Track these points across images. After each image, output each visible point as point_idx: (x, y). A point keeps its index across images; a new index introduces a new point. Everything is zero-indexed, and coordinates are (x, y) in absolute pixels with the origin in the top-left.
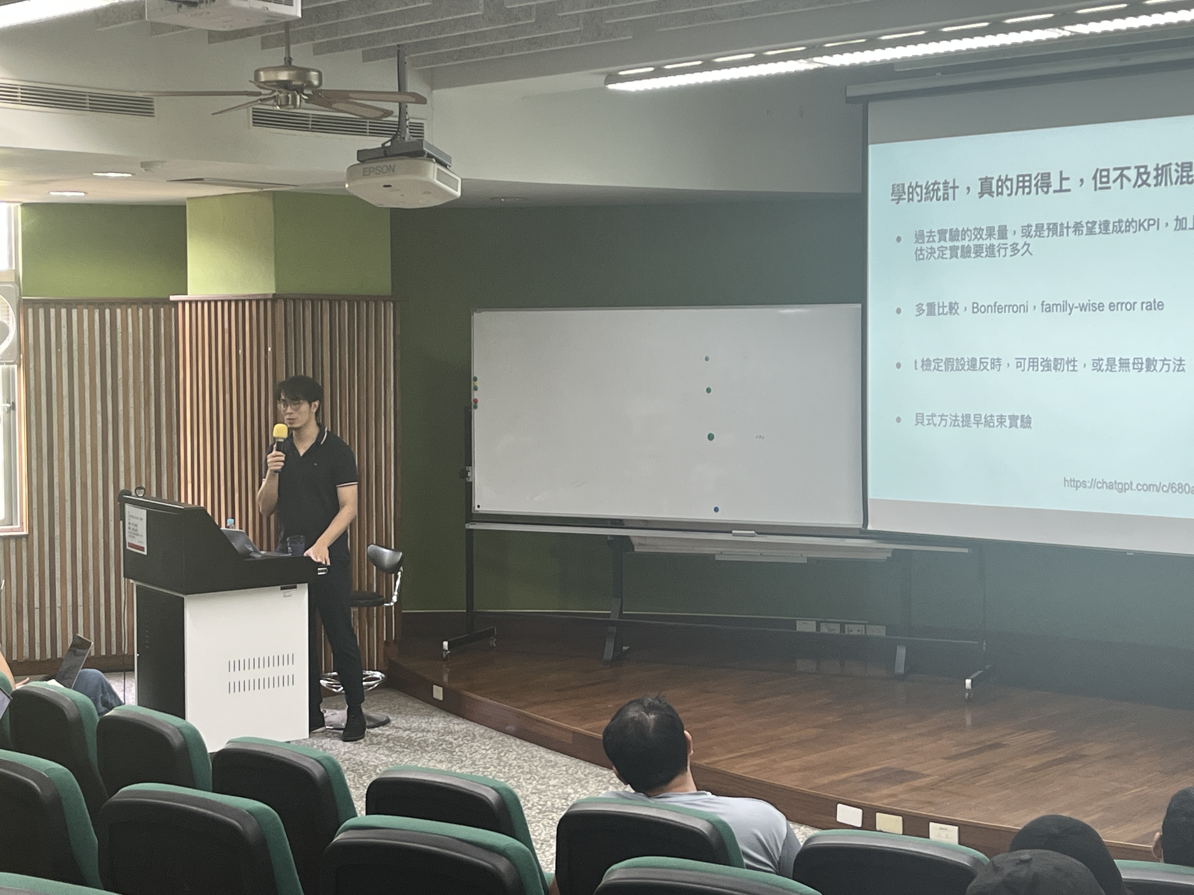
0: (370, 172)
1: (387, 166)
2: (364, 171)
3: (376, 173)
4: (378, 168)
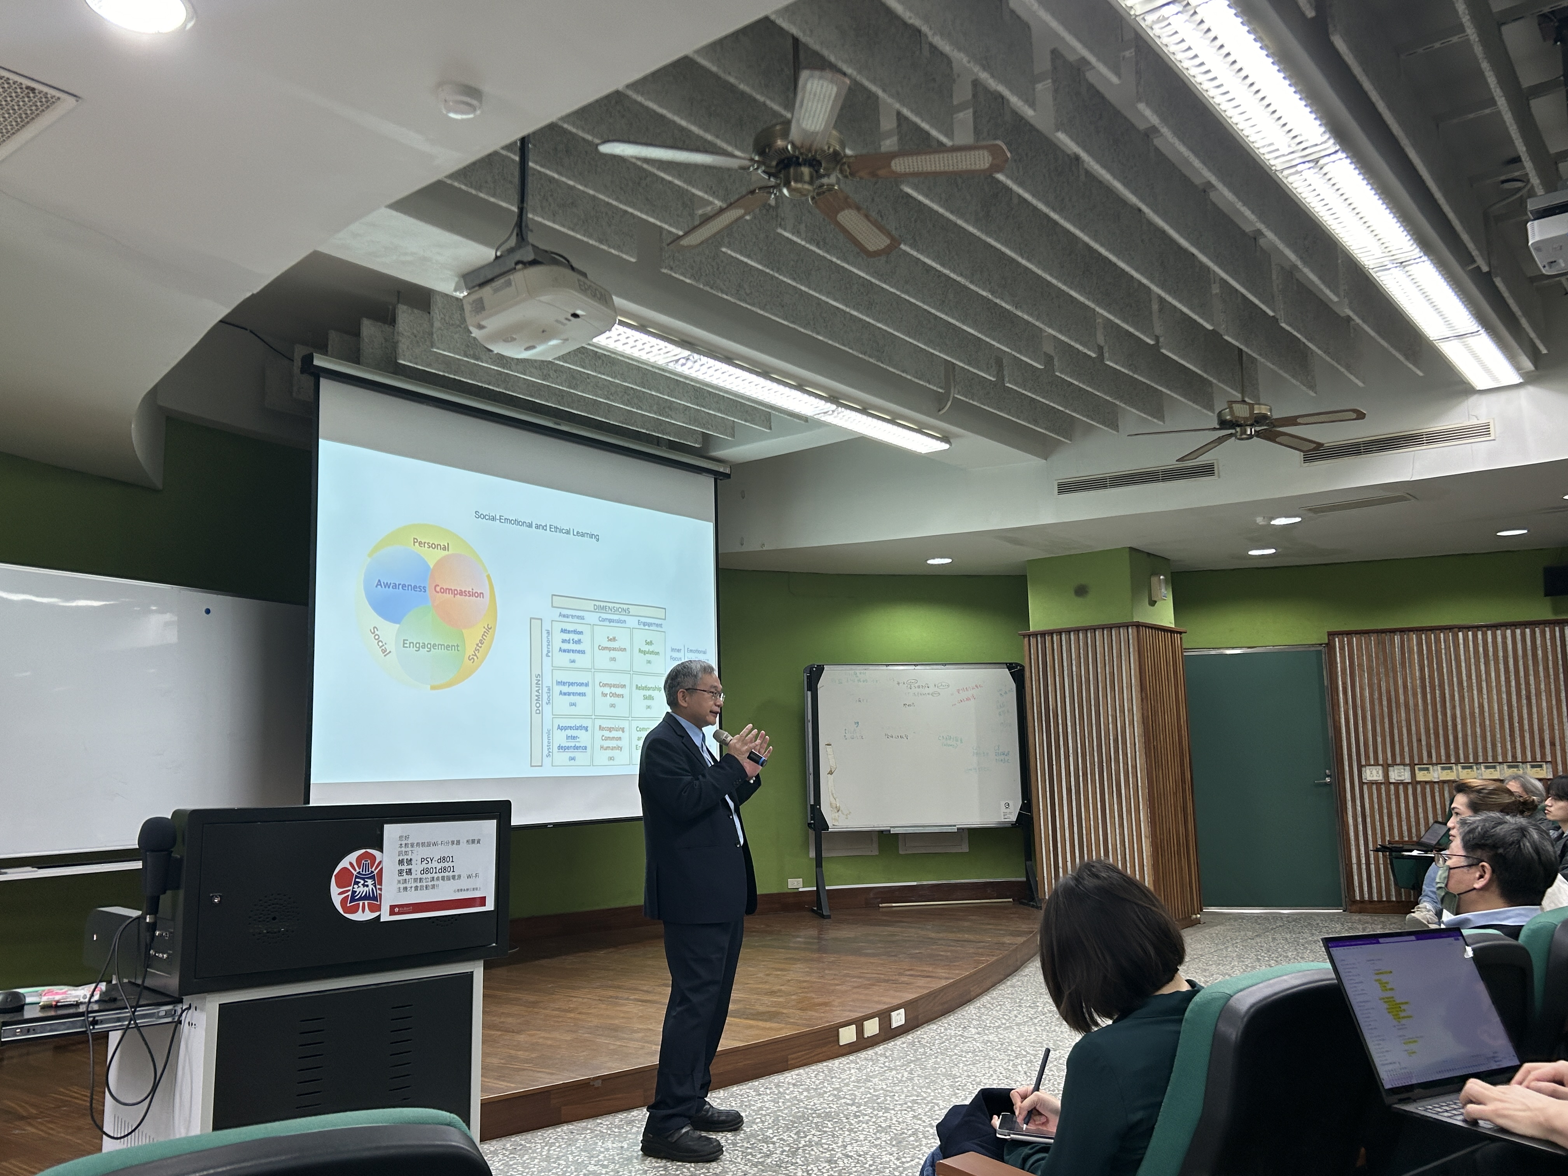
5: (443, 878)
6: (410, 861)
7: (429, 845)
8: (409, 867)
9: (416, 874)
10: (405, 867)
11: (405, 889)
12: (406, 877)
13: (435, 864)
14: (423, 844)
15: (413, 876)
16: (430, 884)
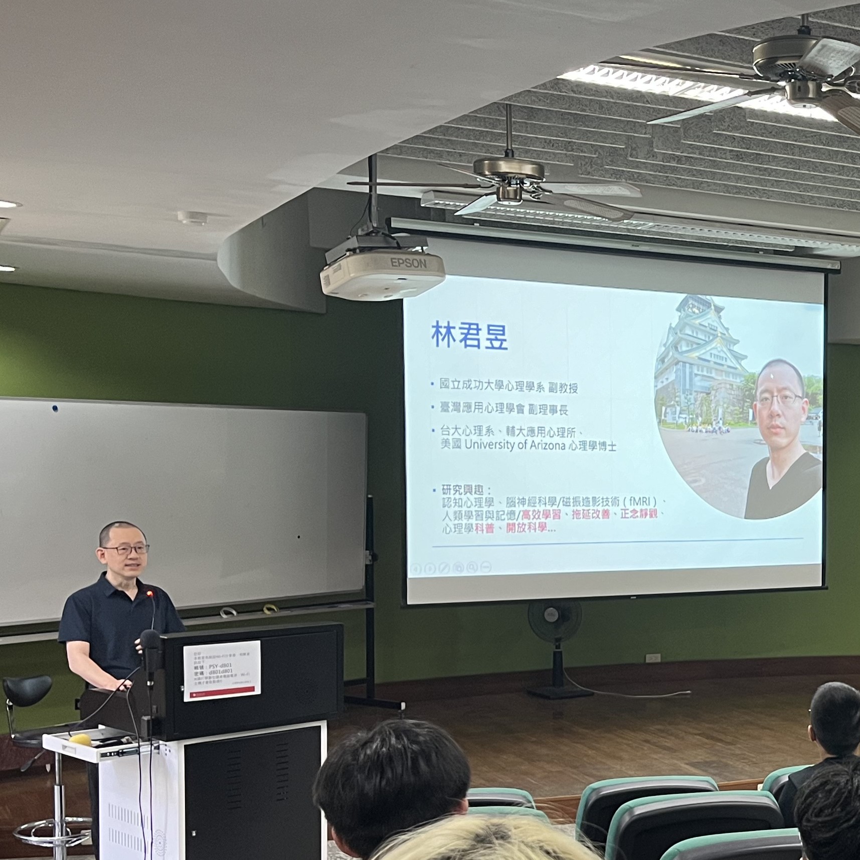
0: (400, 264)
1: (416, 260)
2: (392, 262)
3: (406, 265)
4: (407, 261)
5: (225, 676)
6: (202, 667)
7: (214, 657)
8: (202, 670)
9: (206, 674)
10: (199, 671)
11: (200, 683)
12: (201, 676)
13: (218, 668)
14: (210, 657)
15: (205, 675)
16: (216, 680)
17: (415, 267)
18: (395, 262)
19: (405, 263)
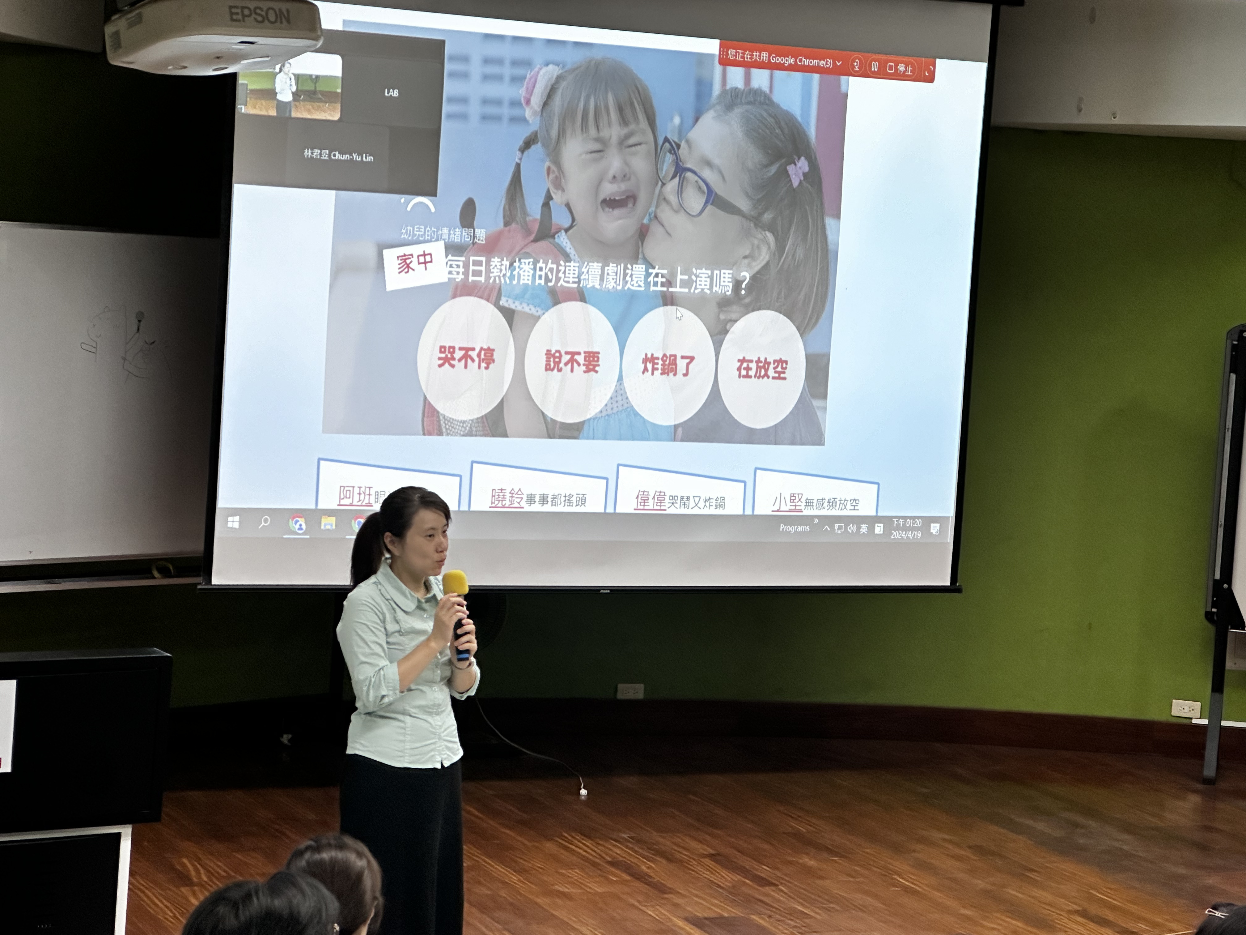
0: (244, 16)
1: (273, 9)
2: (232, 14)
3: (255, 19)
4: (258, 11)
17: (272, 23)
18: (237, 14)
19: (254, 15)
